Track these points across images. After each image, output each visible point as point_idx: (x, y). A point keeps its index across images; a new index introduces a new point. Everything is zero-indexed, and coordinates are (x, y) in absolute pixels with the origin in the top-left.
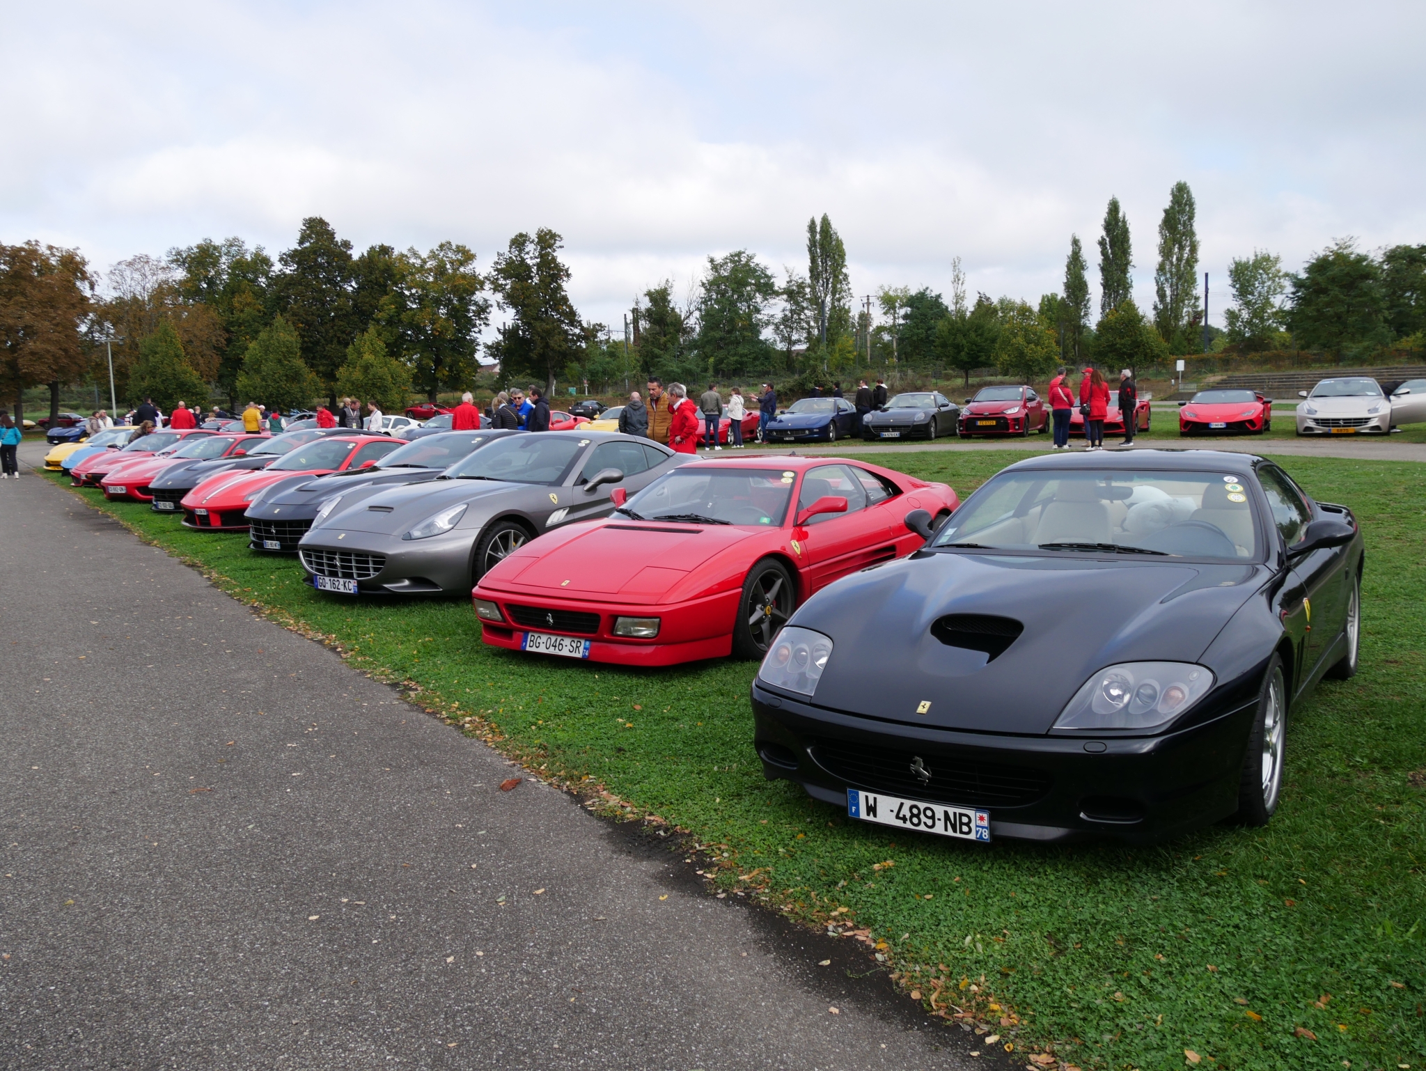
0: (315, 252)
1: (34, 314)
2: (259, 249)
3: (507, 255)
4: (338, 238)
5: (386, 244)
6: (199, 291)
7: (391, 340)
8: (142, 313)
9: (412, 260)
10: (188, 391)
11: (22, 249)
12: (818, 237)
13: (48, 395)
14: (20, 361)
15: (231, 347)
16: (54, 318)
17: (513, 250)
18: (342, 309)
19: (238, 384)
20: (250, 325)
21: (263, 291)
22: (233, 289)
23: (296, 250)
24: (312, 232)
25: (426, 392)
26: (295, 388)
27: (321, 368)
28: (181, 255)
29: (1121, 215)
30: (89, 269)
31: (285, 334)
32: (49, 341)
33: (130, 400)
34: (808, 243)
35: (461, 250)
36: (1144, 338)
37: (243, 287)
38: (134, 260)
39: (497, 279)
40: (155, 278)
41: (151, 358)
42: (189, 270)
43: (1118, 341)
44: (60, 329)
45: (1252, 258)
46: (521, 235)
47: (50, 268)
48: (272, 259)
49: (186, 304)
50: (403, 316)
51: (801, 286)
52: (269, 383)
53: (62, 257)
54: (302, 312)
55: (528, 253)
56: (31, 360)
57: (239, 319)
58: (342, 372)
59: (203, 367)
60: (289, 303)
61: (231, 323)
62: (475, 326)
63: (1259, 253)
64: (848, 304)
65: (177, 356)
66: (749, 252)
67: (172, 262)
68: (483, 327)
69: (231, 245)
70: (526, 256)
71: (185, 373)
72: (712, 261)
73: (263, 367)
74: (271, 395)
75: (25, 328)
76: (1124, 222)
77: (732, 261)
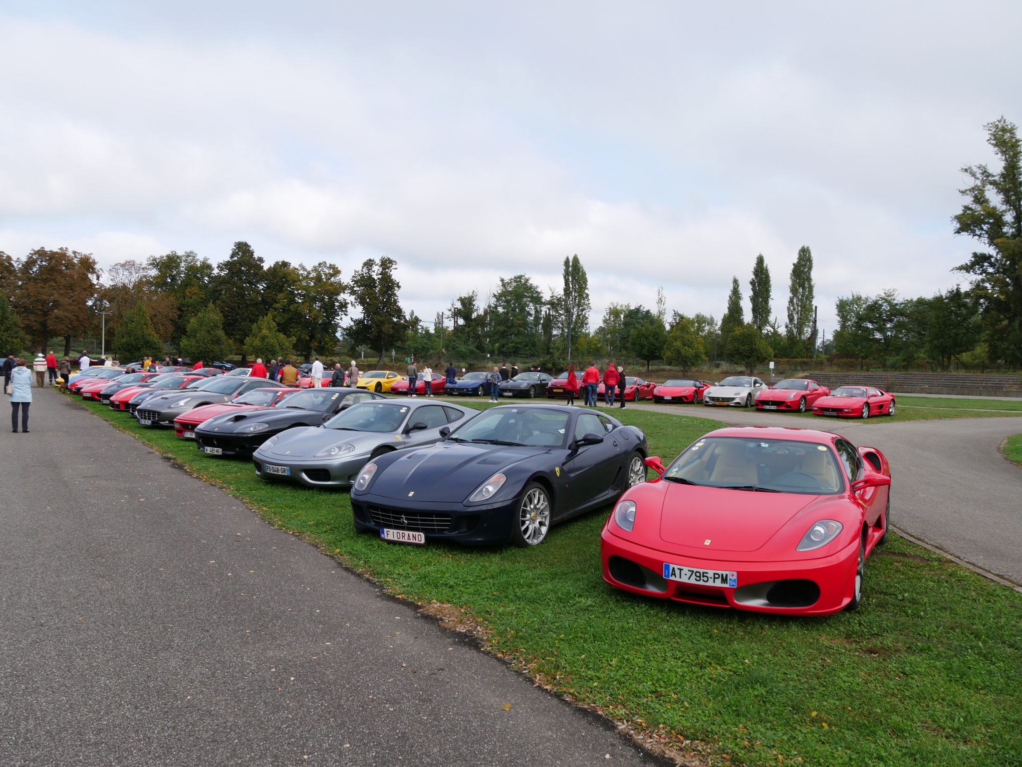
0: (240, 264)
1: (60, 294)
2: (206, 259)
3: (360, 272)
4: (256, 256)
5: (286, 261)
6: (166, 283)
7: (283, 321)
8: (127, 296)
9: (301, 272)
10: (150, 346)
11: (57, 253)
12: (570, 269)
13: (64, 342)
14: (49, 322)
15: (182, 320)
16: (72, 297)
17: (364, 270)
18: (253, 300)
19: (181, 344)
20: (195, 307)
21: (206, 286)
22: (186, 284)
23: (228, 262)
24: (239, 251)
25: (304, 355)
26: (216, 348)
27: (238, 337)
28: (156, 261)
29: (765, 265)
30: (97, 267)
31: (213, 314)
32: (67, 310)
33: (114, 350)
34: (563, 272)
35: (332, 267)
36: (757, 346)
37: (193, 283)
38: (126, 263)
39: (353, 287)
40: (137, 275)
41: (129, 324)
42: (160, 271)
43: (741, 347)
44: (75, 303)
45: (851, 298)
46: (370, 260)
47: (73, 265)
48: (213, 266)
49: (156, 291)
50: (292, 307)
51: (559, 300)
52: (201, 344)
53: (81, 258)
54: (228, 301)
55: (374, 272)
56: (55, 322)
57: (188, 302)
58: (248, 340)
59: (162, 332)
60: (221, 294)
61: (183, 305)
62: (338, 315)
63: (855, 295)
64: (587, 313)
65: (146, 324)
66: (527, 276)
67: (151, 264)
68: (343, 316)
69: (188, 256)
70: (373, 273)
71: (150, 335)
72: (502, 280)
73: (198, 335)
74: (201, 352)
75: (54, 301)
76: (767, 270)
77: (515, 281)
